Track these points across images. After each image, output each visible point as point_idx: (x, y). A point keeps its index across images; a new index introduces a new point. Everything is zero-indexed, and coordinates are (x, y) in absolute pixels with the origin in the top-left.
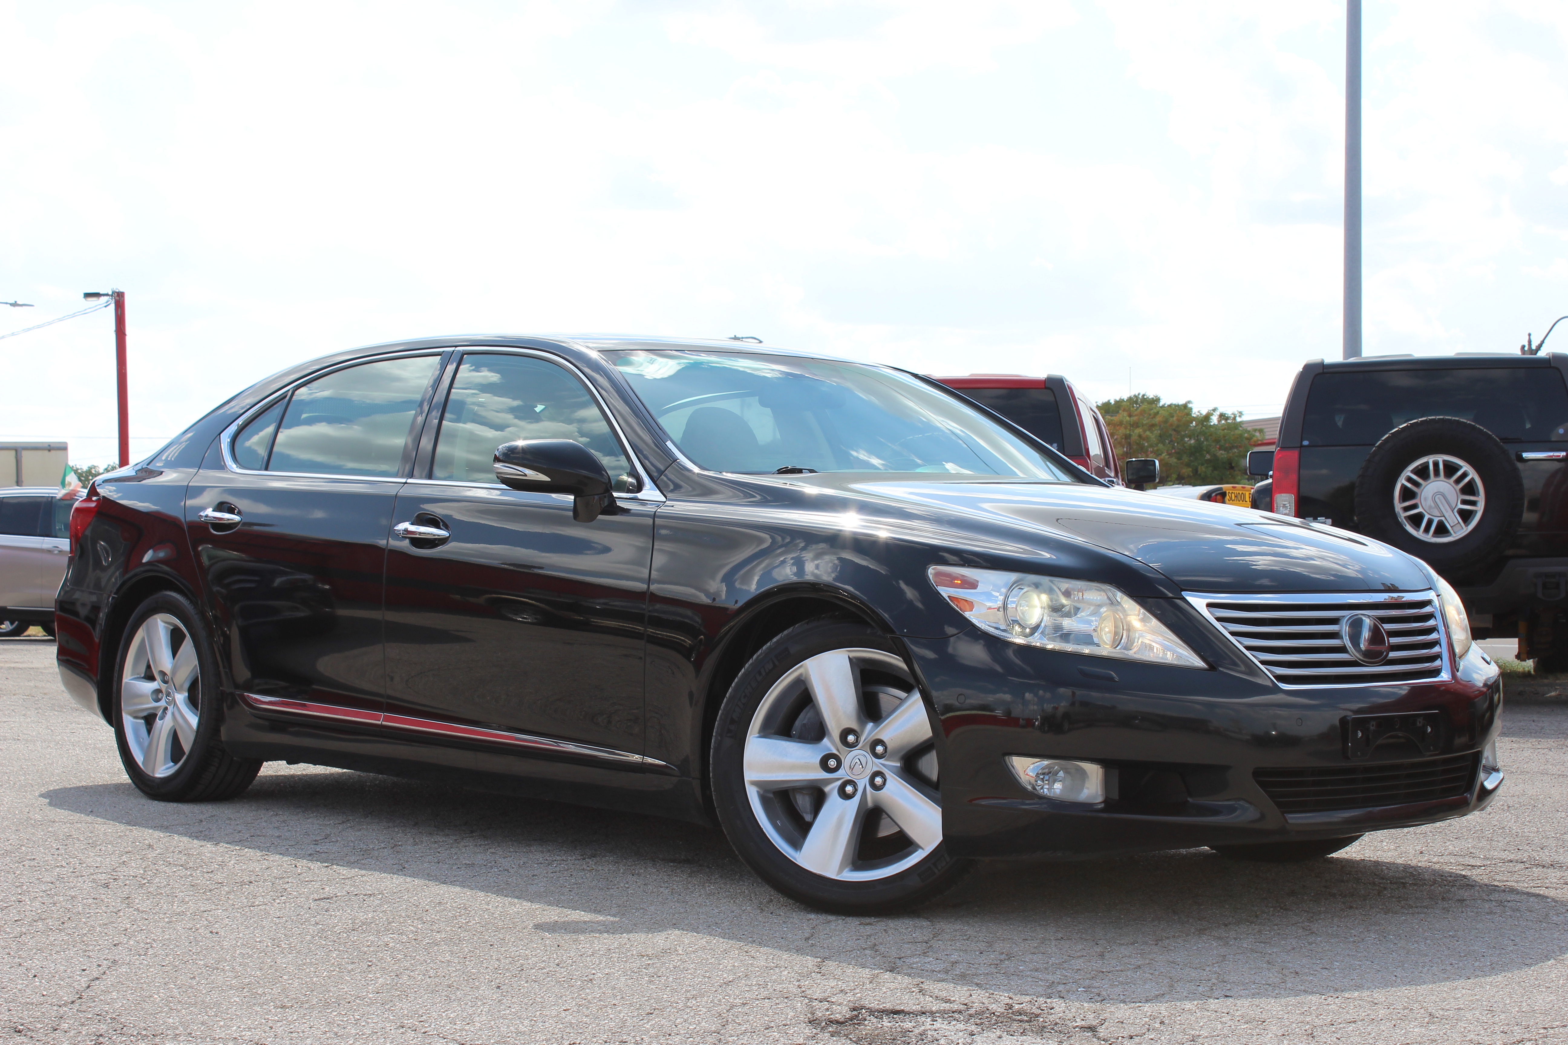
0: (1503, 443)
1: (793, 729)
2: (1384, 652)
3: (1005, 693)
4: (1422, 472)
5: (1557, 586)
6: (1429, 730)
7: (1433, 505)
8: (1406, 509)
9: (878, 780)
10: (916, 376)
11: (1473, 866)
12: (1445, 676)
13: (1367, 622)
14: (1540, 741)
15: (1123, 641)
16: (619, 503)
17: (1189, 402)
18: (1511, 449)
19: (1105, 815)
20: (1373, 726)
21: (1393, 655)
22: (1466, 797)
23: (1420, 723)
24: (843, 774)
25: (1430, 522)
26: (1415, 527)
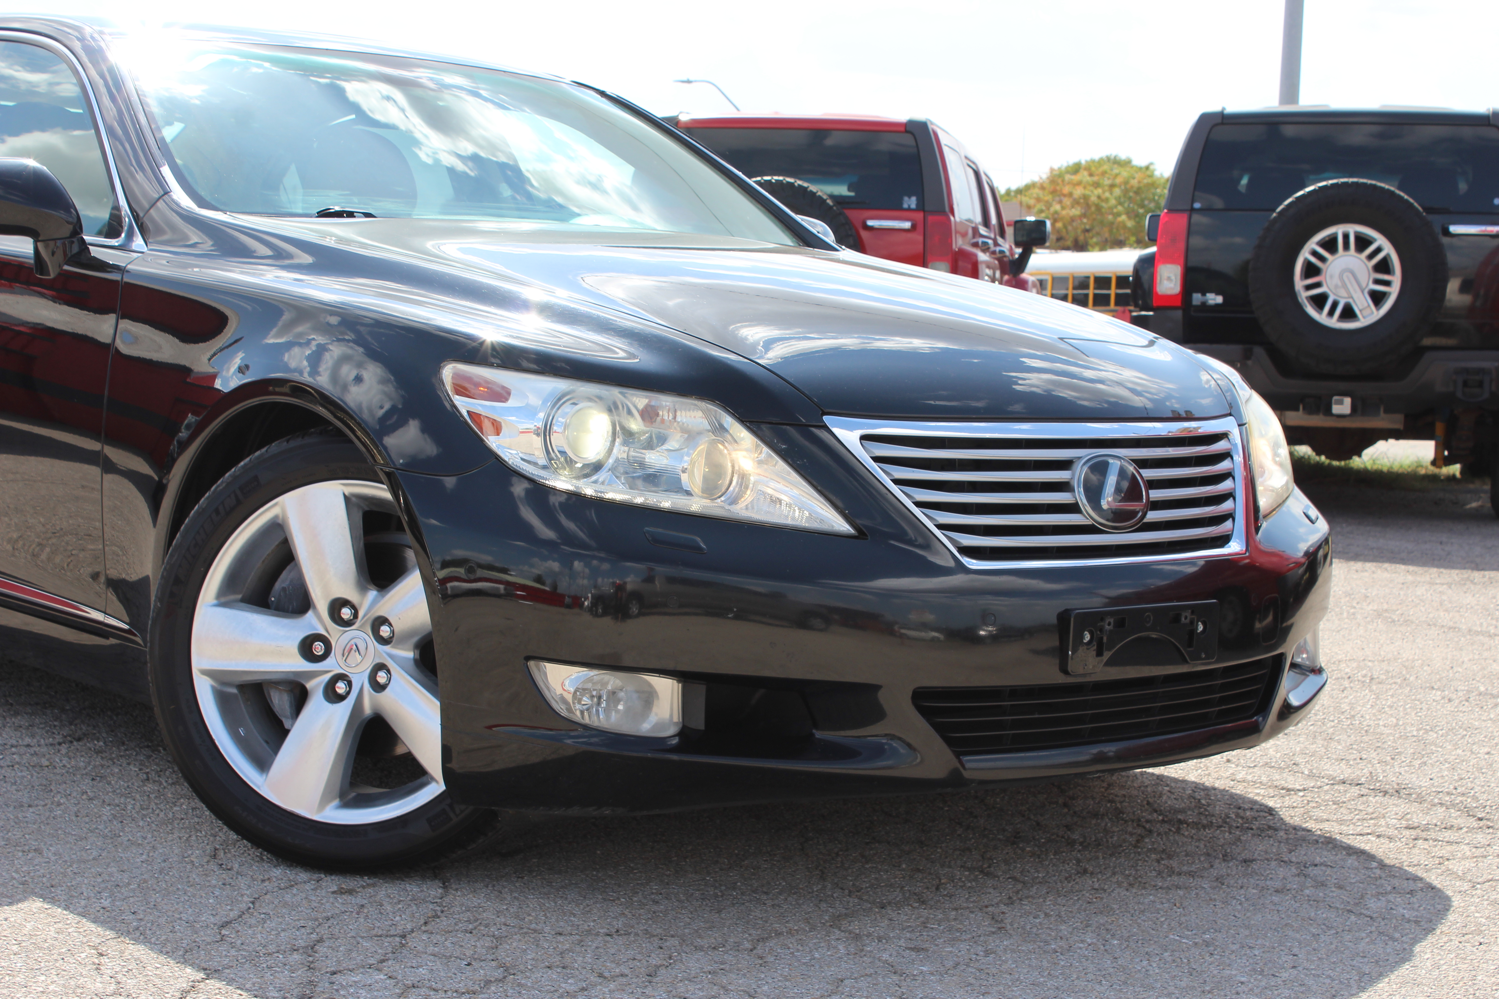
0: (1427, 213)
1: (271, 596)
2: (1138, 512)
3: (554, 560)
4: (1330, 245)
5: (1480, 384)
6: (1201, 628)
7: (1339, 284)
8: (1308, 288)
9: (382, 677)
10: (603, 94)
11: (1288, 790)
12: (1235, 547)
13: (1115, 465)
14: (1442, 573)
15: (731, 488)
16: (94, 251)
17: (1151, 164)
18: (1436, 220)
19: (675, 757)
20: (1109, 624)
21: (1153, 516)
22: (1256, 721)
23: (1186, 617)
24: (332, 665)
25: (1335, 305)
26: (1317, 309)
